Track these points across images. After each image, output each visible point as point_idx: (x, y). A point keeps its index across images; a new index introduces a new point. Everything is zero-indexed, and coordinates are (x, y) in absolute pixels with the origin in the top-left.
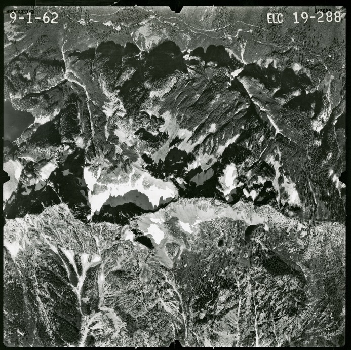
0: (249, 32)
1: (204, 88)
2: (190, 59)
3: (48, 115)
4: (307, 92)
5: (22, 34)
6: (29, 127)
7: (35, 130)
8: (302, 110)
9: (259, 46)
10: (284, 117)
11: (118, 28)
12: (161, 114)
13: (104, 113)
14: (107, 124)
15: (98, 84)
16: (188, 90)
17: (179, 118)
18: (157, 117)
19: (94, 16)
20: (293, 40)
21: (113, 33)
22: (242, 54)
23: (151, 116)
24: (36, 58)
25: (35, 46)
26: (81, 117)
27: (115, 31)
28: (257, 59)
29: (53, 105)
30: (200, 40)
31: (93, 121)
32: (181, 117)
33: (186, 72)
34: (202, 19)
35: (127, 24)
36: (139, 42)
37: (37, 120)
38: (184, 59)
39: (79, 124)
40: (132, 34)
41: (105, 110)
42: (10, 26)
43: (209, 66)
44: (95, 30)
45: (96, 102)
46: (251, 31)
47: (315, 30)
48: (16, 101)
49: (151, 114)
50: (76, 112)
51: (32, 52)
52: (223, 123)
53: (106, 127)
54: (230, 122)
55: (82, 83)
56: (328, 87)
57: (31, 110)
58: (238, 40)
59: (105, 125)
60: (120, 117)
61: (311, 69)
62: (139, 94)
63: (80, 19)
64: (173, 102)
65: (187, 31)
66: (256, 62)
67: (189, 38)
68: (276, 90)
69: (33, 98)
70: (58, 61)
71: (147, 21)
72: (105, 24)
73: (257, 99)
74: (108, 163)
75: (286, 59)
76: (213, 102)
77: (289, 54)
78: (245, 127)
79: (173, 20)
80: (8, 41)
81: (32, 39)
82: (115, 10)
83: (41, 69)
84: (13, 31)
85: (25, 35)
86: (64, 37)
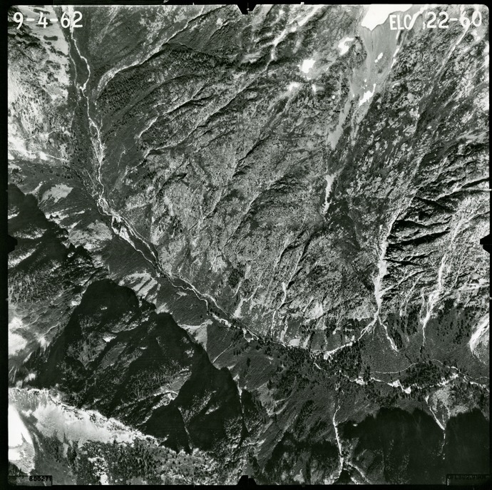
5: (283, 403)
11: (408, 391)
19: (376, 374)
21: (400, 397)
25: (299, 421)
27: (404, 395)
35: (421, 385)
36: (439, 416)
40: (427, 399)
42: (268, 391)
44: (377, 393)
71: (448, 382)
72: (391, 384)
79: (483, 382)
80: (267, 419)
81: (295, 408)
82: (406, 365)
83: (315, 463)
84: (272, 399)
85: (287, 403)
86: (336, 403)
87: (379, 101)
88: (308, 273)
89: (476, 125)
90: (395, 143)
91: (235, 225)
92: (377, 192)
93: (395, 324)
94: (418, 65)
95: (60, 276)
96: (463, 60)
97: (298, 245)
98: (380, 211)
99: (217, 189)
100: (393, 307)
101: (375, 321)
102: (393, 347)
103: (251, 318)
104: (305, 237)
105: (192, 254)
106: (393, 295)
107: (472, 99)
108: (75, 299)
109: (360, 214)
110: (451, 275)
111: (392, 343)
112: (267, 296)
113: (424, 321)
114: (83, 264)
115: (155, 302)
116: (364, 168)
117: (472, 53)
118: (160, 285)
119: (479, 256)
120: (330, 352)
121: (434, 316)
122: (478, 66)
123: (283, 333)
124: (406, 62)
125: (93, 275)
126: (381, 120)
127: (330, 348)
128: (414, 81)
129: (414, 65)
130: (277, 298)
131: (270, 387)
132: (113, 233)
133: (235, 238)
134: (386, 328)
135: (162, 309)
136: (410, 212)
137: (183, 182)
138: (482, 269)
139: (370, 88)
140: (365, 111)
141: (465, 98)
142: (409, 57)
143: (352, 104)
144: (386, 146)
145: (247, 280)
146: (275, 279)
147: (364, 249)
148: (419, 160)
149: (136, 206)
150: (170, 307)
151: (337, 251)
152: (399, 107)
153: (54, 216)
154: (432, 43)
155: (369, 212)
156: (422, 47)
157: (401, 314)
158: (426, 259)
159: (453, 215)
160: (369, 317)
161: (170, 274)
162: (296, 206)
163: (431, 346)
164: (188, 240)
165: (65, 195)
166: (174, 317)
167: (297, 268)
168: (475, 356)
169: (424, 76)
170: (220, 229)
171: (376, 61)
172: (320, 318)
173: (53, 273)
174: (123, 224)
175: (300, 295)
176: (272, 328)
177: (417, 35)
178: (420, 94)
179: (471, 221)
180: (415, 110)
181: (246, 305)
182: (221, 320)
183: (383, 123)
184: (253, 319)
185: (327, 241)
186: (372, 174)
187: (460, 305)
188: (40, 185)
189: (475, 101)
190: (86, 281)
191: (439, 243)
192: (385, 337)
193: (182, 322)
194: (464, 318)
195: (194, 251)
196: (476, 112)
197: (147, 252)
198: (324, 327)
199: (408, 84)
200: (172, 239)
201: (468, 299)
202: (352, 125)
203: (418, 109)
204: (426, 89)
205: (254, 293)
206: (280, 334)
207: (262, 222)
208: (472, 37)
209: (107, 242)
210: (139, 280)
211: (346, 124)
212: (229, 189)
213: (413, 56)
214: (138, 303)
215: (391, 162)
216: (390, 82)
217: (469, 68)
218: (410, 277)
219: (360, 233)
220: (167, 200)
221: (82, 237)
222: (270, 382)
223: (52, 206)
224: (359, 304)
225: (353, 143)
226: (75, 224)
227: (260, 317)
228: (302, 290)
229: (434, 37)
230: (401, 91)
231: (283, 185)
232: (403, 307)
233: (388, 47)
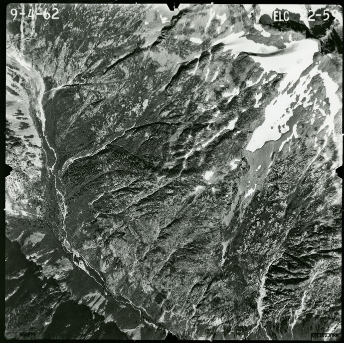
87: (259, 195)
88: (211, 300)
89: (327, 214)
90: (270, 222)
91: (159, 268)
92: (258, 251)
93: (272, 328)
94: (286, 174)
95: (37, 305)
96: (317, 172)
97: (204, 284)
98: (260, 262)
99: (147, 245)
100: (270, 318)
101: (258, 326)
103: (171, 323)
104: (208, 280)
105: (129, 280)
106: (271, 311)
107: (324, 197)
108: (47, 321)
109: (247, 264)
110: (310, 301)
111: (270, 339)
112: (182, 311)
113: (293, 325)
114: (53, 291)
115: (104, 314)
116: (249, 237)
117: (323, 168)
118: (107, 301)
119: (330, 292)
121: (299, 322)
122: (328, 176)
123: (194, 333)
124: (277, 172)
125: (60, 299)
126: (260, 207)
128: (283, 184)
129: (283, 173)
130: (189, 313)
132: (74, 265)
133: (159, 275)
134: (265, 330)
135: (109, 319)
136: (282, 261)
137: (123, 238)
138: (331, 299)
139: (253, 186)
140: (250, 201)
141: (319, 196)
142: (279, 168)
143: (240, 197)
144: (264, 224)
145: (168, 300)
146: (187, 302)
147: (249, 284)
148: (287, 232)
149: (90, 247)
150: (114, 317)
151: (231, 289)
152: (273, 200)
153: (32, 257)
154: (295, 160)
155: (253, 262)
156: (288, 162)
157: (276, 322)
158: (293, 293)
159: (312, 270)
160: (253, 323)
161: (114, 292)
162: (201, 262)
164: (126, 272)
165: (40, 240)
166: (117, 324)
167: (202, 297)
169: (290, 181)
170: (148, 269)
171: (257, 170)
172: (219, 325)
173: (32, 303)
174: (81, 259)
175: (205, 313)
176: (186, 330)
177: (285, 154)
178: (287, 192)
179: (324, 273)
180: (284, 202)
181: (168, 315)
182: (150, 324)
183: (262, 209)
184: (173, 324)
185: (223, 283)
186: (254, 240)
187: (317, 316)
188: (22, 233)
189: (326, 198)
190: (55, 304)
191: (302, 285)
192: (265, 336)
193: (123, 328)
194: (320, 323)
195: (131, 279)
196: (326, 205)
197: (98, 277)
198: (222, 330)
199: (279, 185)
200: (115, 270)
201: (323, 313)
202: (240, 210)
203: (286, 201)
204: (292, 189)
205: (173, 308)
206: (192, 333)
207: (178, 269)
208: (323, 158)
209: (70, 272)
210: (93, 299)
211: (236, 210)
212: (155, 246)
213: (282, 168)
214: (92, 316)
215: (268, 233)
216: (266, 183)
217: (321, 177)
218: (282, 302)
219: (247, 275)
220: (111, 247)
221: (52, 270)
223: (31, 250)
224: (247, 317)
225: (241, 221)
226: (47, 261)
227: (177, 322)
228: (207, 310)
229: (296, 157)
230: (274, 190)
231: (192, 248)
232: (278, 318)
233: (264, 161)
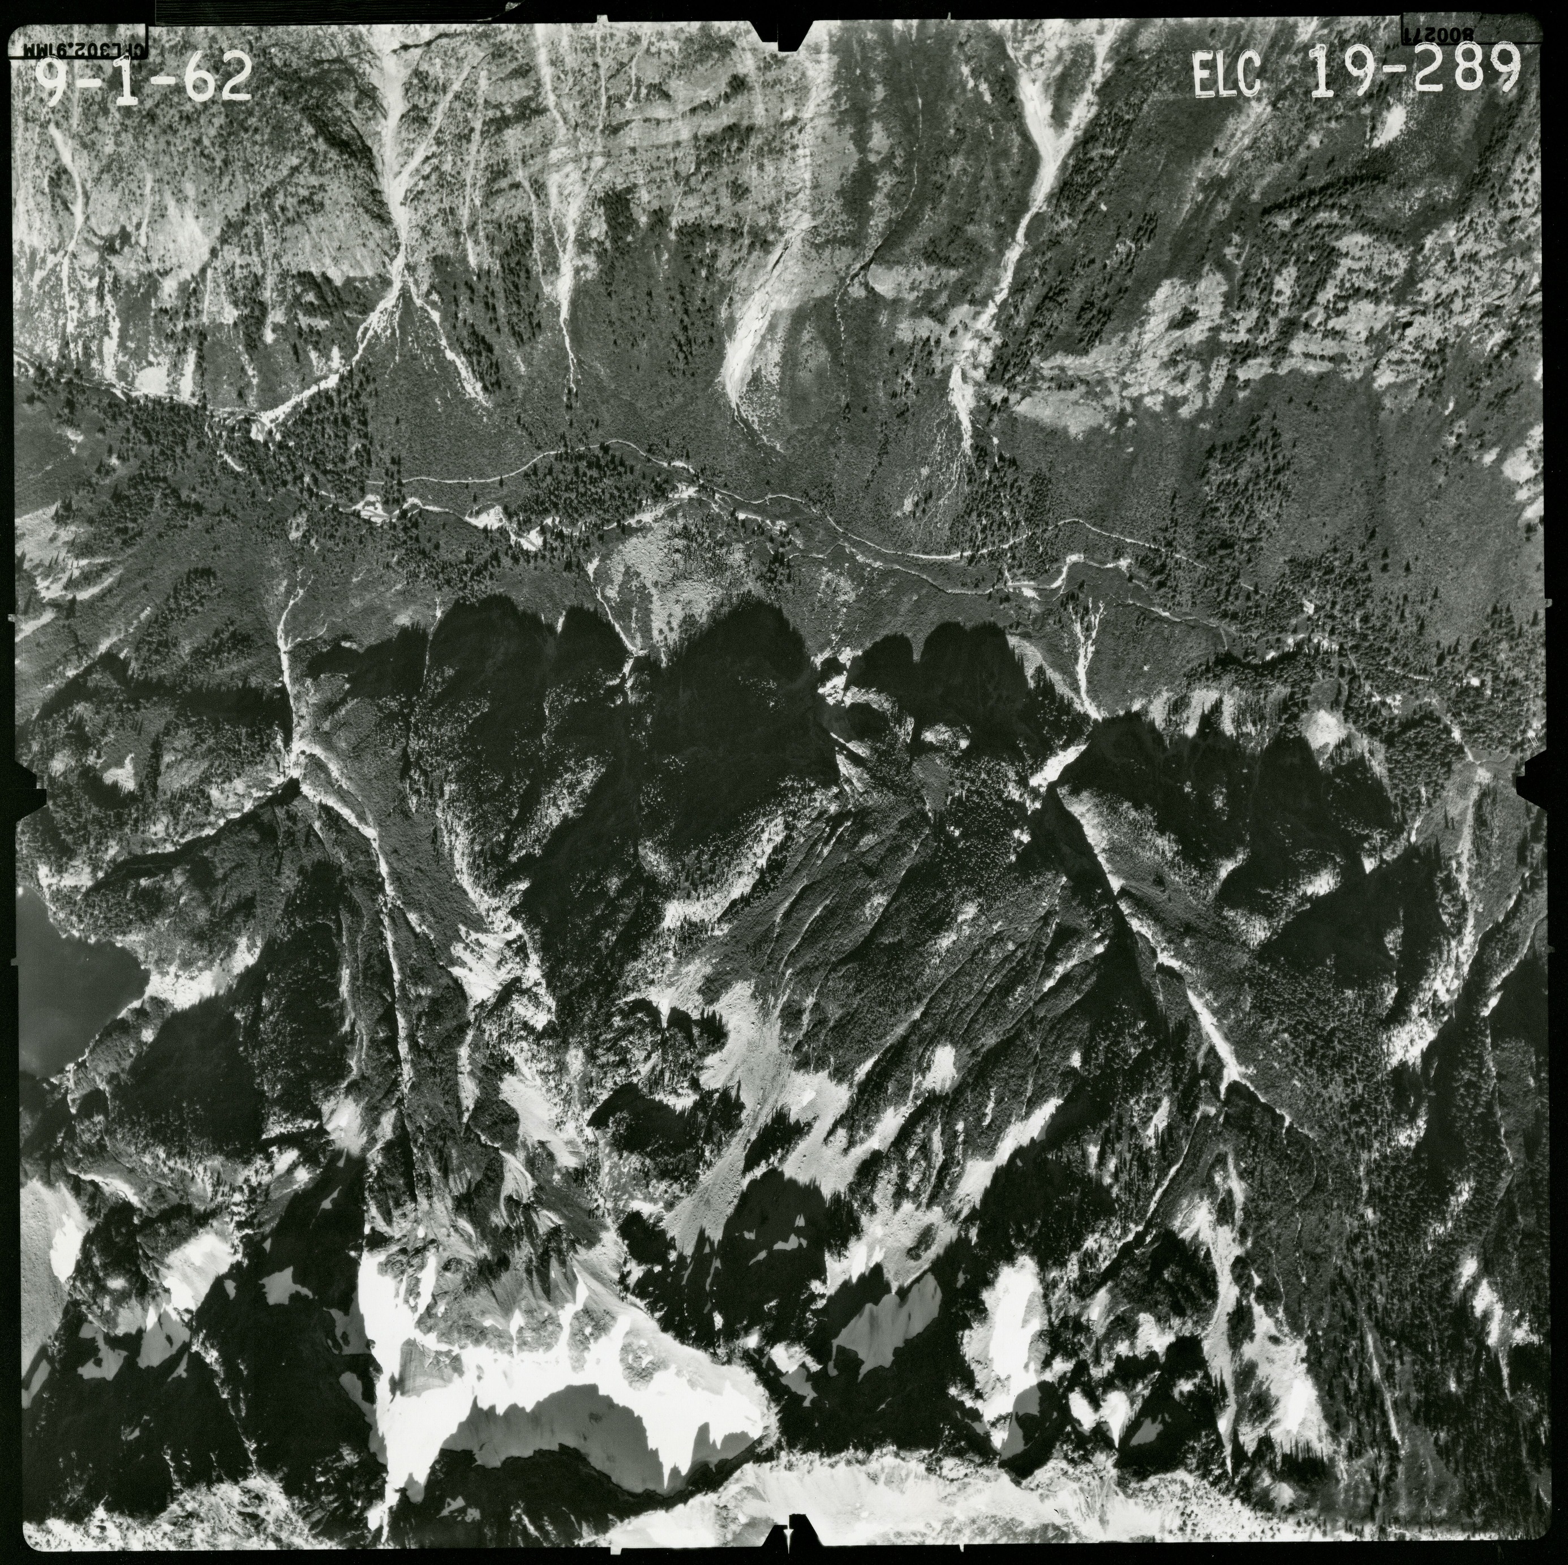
0: (1117, 569)
1: (907, 862)
2: (848, 701)
3: (209, 966)
4: (1369, 865)
5: (105, 568)
6: (123, 1014)
7: (148, 1035)
8: (1342, 982)
9: (1156, 633)
10: (1263, 1008)
11: (533, 541)
12: (710, 1002)
13: (456, 980)
14: (469, 1038)
15: (435, 836)
16: (839, 874)
17: (791, 1016)
18: (695, 1015)
19: (425, 484)
20: (1310, 609)
21: (506, 562)
22: (1081, 670)
23: (665, 1012)
24: (161, 679)
25: (162, 621)
26: (354, 991)
27: (519, 555)
28: (1149, 693)
29: (229, 916)
30: (898, 601)
31: (407, 1014)
32: (800, 1012)
33: (830, 776)
34: (908, 505)
35: (573, 523)
36: (623, 611)
37: (157, 986)
38: (823, 698)
39: (346, 1028)
40: (591, 569)
41: (463, 964)
42: (52, 529)
43: (931, 748)
44: (428, 547)
45: (423, 920)
46: (1124, 563)
47: (1408, 568)
48: (64, 898)
49: (664, 1000)
50: (333, 967)
51: (144, 653)
52: (990, 1040)
53: (464, 1052)
54: (1019, 1034)
55: (361, 818)
56: (1462, 822)
57: (133, 940)
58: (1064, 605)
59: (460, 1043)
60: (525, 1025)
61: (1389, 741)
62: (614, 906)
63: (363, 491)
64: (765, 938)
65: (837, 559)
66: (1145, 711)
67: (848, 593)
68: (1226, 868)
69: (143, 882)
70: (257, 693)
71: (660, 510)
72: (473, 521)
73: (1144, 907)
74: (469, 1241)
75: (1280, 691)
76: (946, 941)
77: (1291, 674)
78: (1085, 1061)
79: (776, 510)
80: (35, 605)
81: (145, 587)
82: (519, 458)
83: (184, 737)
84: (63, 554)
85: (117, 572)
86: (292, 578)
93: (464, 300)
101: (395, 291)
102: (469, 388)
106: (428, 178)
111: (465, 372)
113: (560, 294)
120: (271, 414)
121: (585, 268)
127: (270, 402)
130: (53, 197)
131: (60, 519)
134: (436, 316)
157: (472, 261)
160: (370, 273)
163: (601, 389)
168: (745, 422)
172: (203, 270)
176: (71, 328)
187: (660, 218)
192: (437, 351)
194: (684, 274)
198: (230, 315)
218: (457, 94)
222: (67, 507)
224: (315, 203)
232: (472, 228)
